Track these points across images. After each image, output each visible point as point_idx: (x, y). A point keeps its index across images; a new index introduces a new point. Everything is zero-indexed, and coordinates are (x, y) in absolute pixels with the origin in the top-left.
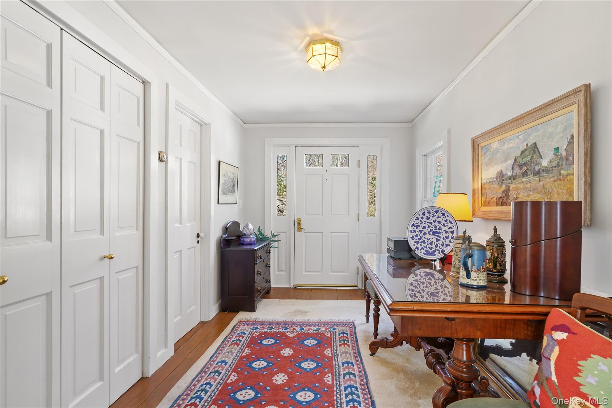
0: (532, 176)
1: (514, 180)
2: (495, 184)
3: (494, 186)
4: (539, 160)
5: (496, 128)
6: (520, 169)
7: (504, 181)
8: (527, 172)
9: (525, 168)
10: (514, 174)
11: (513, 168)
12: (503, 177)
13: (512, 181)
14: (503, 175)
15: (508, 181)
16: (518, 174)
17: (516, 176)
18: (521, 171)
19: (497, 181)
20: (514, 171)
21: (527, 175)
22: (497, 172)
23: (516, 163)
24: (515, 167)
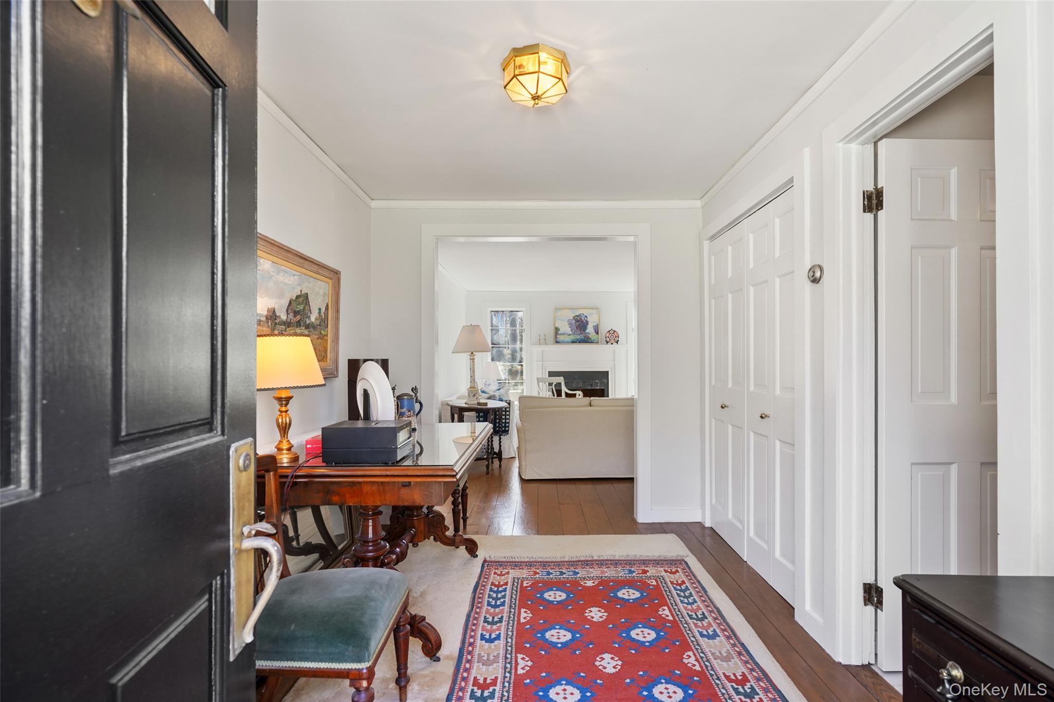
0: (304, 328)
1: (288, 327)
2: (263, 327)
3: (262, 328)
4: (309, 314)
5: (282, 247)
6: (295, 316)
7: (277, 326)
8: (300, 322)
9: (298, 317)
10: (289, 321)
11: (287, 310)
12: (276, 319)
13: (286, 329)
14: (276, 316)
15: (281, 327)
16: (292, 321)
17: (290, 323)
18: (295, 319)
19: (268, 323)
20: (289, 316)
21: (300, 326)
22: (268, 308)
23: (291, 307)
24: (290, 311)
